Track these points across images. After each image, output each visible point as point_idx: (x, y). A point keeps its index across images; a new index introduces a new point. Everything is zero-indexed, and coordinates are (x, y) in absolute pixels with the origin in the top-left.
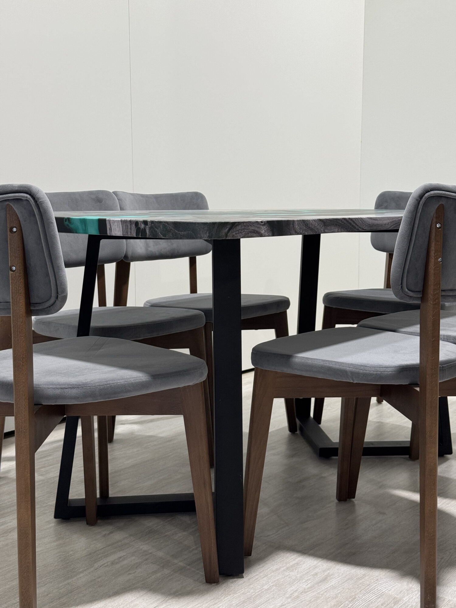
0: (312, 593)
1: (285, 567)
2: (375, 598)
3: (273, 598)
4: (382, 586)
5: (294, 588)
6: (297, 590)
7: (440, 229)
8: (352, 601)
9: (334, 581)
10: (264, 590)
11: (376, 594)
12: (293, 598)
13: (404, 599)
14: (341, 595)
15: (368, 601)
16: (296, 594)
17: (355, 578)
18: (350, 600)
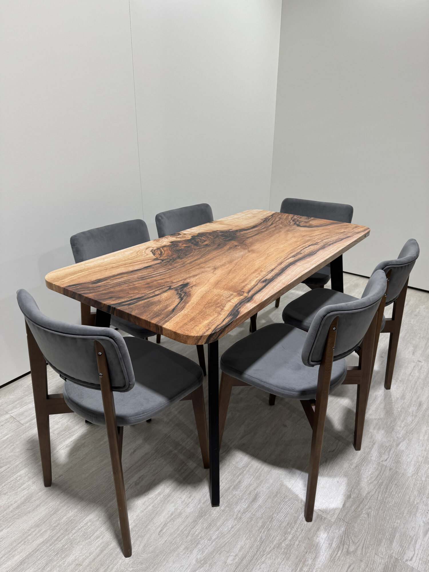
0: (249, 514)
1: (233, 487)
2: (284, 518)
3: (227, 519)
4: (287, 504)
5: (238, 508)
6: (240, 511)
7: (335, 331)
8: (271, 521)
9: (261, 500)
10: (221, 511)
11: (284, 514)
12: (239, 518)
13: (300, 517)
14: (265, 514)
15: (280, 521)
16: (239, 515)
17: (272, 497)
18: (270, 520)
